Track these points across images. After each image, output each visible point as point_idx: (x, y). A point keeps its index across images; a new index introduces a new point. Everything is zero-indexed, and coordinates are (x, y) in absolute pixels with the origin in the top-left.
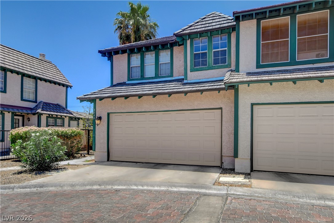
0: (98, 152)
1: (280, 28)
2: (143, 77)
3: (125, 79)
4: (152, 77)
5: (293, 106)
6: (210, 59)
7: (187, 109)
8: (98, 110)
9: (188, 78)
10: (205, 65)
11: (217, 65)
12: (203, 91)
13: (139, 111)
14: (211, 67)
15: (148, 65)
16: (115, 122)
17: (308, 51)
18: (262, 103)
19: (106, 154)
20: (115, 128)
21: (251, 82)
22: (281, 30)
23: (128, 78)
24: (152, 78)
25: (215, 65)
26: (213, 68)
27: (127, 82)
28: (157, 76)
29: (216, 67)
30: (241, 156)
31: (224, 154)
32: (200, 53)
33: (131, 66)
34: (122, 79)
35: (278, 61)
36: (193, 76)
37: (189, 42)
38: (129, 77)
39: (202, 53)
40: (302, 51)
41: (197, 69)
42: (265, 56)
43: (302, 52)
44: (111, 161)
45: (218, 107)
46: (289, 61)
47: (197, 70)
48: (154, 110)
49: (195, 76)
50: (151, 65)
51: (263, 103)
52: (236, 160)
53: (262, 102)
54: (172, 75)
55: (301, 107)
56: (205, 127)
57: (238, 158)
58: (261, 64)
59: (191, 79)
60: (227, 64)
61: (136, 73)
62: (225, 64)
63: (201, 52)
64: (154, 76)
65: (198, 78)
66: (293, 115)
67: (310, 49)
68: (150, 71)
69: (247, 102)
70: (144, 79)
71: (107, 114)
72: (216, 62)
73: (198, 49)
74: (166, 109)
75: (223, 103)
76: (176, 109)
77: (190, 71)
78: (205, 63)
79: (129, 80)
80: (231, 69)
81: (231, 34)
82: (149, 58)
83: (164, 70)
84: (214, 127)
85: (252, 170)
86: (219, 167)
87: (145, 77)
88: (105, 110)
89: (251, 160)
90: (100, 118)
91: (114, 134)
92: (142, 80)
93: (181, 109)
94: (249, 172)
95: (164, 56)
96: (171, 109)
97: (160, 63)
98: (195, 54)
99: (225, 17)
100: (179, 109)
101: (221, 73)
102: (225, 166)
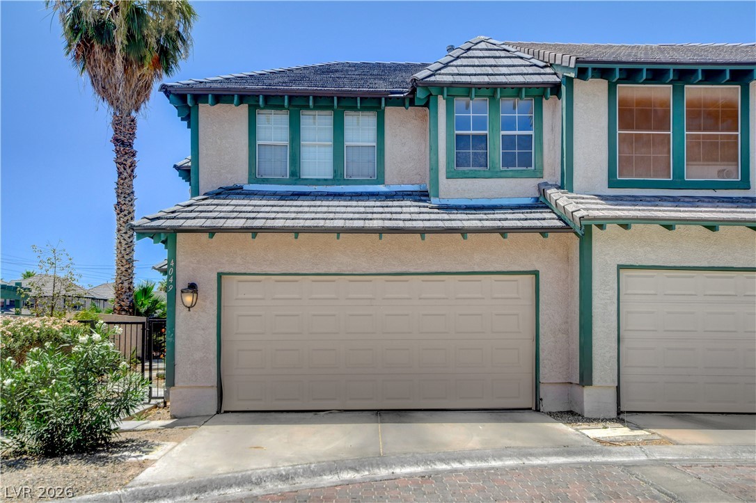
0: (181, 387)
1: (654, 106)
2: (295, 176)
3: (239, 176)
4: (326, 180)
5: (693, 275)
6: (496, 152)
7: (455, 271)
8: (183, 263)
9: (441, 194)
10: (481, 166)
11: (510, 168)
12: (507, 231)
13: (323, 272)
14: (497, 172)
15: (311, 146)
17: (705, 163)
18: (639, 266)
19: (214, 392)
20: (239, 316)
21: (634, 221)
22: (655, 111)
23: (250, 174)
24: (325, 182)
25: (505, 169)
26: (503, 174)
27: (248, 187)
28: (338, 178)
29: (510, 174)
30: (599, 381)
31: (544, 378)
32: (468, 136)
33: (258, 142)
34: (230, 176)
35: (650, 176)
36: (454, 189)
37: (442, 103)
38: (253, 172)
39: (474, 136)
40: (695, 160)
41: (464, 172)
42: (626, 161)
43: (695, 163)
44: (226, 412)
45: (529, 270)
46: (671, 179)
47: (465, 176)
48: (364, 270)
49: (459, 189)
50: (320, 146)
51: (641, 266)
52: (587, 389)
53: (640, 263)
54: (380, 180)
55: (708, 277)
56: (497, 315)
57: (592, 385)
58: (618, 179)
59: (449, 197)
60: (533, 168)
61: (277, 165)
62: (529, 168)
63: (471, 132)
64: (331, 177)
65: (467, 196)
66: (693, 293)
67: (710, 158)
68: (317, 162)
69: (609, 262)
70: (302, 182)
71: (215, 276)
72: (508, 161)
73: (463, 124)
74: (399, 270)
75: (541, 259)
76: (426, 270)
77: (445, 176)
78: (482, 160)
79: (253, 178)
80: (541, 181)
81: (544, 99)
82: (316, 126)
83: (359, 165)
84: (517, 315)
85: (619, 412)
86: (530, 409)
87: (302, 177)
88: (210, 266)
89: (618, 388)
90: (193, 287)
91: (237, 334)
92: (295, 184)
93: (440, 270)
94: (614, 415)
95: (360, 128)
96: (412, 270)
97: (346, 144)
98: (457, 135)
99: (522, 58)
100: (434, 269)
101: (520, 188)
102: (546, 405)
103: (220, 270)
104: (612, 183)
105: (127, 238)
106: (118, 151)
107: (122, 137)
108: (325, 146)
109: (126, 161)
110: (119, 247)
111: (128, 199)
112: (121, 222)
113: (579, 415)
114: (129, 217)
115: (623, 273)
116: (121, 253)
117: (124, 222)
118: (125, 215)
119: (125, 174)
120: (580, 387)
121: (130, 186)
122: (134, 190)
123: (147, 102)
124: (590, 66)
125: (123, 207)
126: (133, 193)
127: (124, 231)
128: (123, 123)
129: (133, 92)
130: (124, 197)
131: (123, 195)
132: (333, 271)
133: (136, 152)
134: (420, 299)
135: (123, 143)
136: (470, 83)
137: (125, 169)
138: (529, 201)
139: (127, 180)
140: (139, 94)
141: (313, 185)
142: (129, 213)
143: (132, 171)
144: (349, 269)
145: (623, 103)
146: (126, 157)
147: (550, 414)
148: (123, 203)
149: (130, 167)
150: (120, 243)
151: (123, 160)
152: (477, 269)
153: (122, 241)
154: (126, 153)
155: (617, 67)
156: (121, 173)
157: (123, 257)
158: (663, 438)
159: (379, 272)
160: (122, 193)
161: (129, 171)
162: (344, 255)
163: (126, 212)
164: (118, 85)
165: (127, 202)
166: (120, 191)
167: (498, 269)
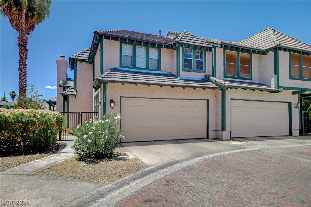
1: (233, 57)
2: (134, 66)
3: (117, 66)
4: (144, 68)
6: (194, 65)
8: (108, 93)
9: (181, 76)
10: (190, 68)
11: (198, 70)
15: (138, 57)
16: (125, 105)
20: (126, 111)
25: (196, 70)
26: (196, 71)
27: (120, 69)
28: (147, 68)
30: (227, 130)
31: (210, 129)
32: (187, 59)
33: (123, 54)
34: (113, 64)
35: (232, 75)
36: (184, 74)
37: (181, 49)
38: (121, 64)
39: (189, 59)
40: (242, 72)
42: (228, 71)
45: (206, 99)
46: (237, 76)
47: (187, 71)
52: (224, 132)
54: (160, 70)
56: (198, 111)
57: (225, 131)
61: (128, 62)
62: (202, 70)
63: (188, 58)
68: (141, 62)
69: (229, 98)
71: (119, 98)
72: (197, 68)
73: (186, 56)
75: (209, 96)
77: (181, 70)
78: (191, 67)
79: (121, 66)
80: (206, 74)
81: (206, 51)
82: (141, 51)
83: (153, 64)
84: (203, 111)
85: (231, 138)
86: (206, 138)
87: (136, 67)
88: (118, 94)
89: (231, 131)
90: (112, 101)
91: (125, 117)
92: (135, 69)
93: (185, 98)
94: (230, 139)
95: (153, 53)
96: (177, 98)
97: (150, 58)
98: (185, 59)
99: (199, 39)
100: (183, 98)
101: (200, 76)
102: (210, 137)
103: (121, 96)
104: (225, 76)
105: (24, 81)
106: (21, 49)
107: (22, 44)
108: (143, 58)
109: (24, 53)
110: (21, 84)
111: (25, 67)
112: (22, 75)
113: (221, 139)
114: (25, 74)
115: (232, 100)
116: (21, 87)
117: (23, 75)
118: (23, 73)
119: (24, 57)
120: (222, 132)
121: (25, 62)
122: (26, 63)
123: (32, 32)
124: (224, 44)
125: (22, 70)
126: (26, 65)
127: (23, 79)
128: (23, 38)
129: (28, 27)
130: (23, 66)
131: (22, 65)
132: (156, 97)
133: (28, 49)
134: (178, 106)
135: (23, 46)
136: (190, 44)
137: (23, 56)
138: (200, 79)
139: (24, 60)
140: (30, 28)
141: (140, 69)
142: (25, 72)
143: (26, 56)
144: (160, 97)
145: (227, 55)
146: (24, 51)
147: (213, 139)
148: (22, 68)
149: (25, 55)
150: (21, 83)
151: (22, 52)
152: (194, 98)
153: (22, 82)
154: (24, 50)
155: (229, 45)
156: (22, 57)
157: (22, 88)
158: (251, 144)
159: (168, 98)
160: (22, 64)
161: (25, 56)
162: (159, 92)
163: (24, 72)
164: (22, 24)
165: (24, 68)
166: (21, 64)
167: (199, 99)
